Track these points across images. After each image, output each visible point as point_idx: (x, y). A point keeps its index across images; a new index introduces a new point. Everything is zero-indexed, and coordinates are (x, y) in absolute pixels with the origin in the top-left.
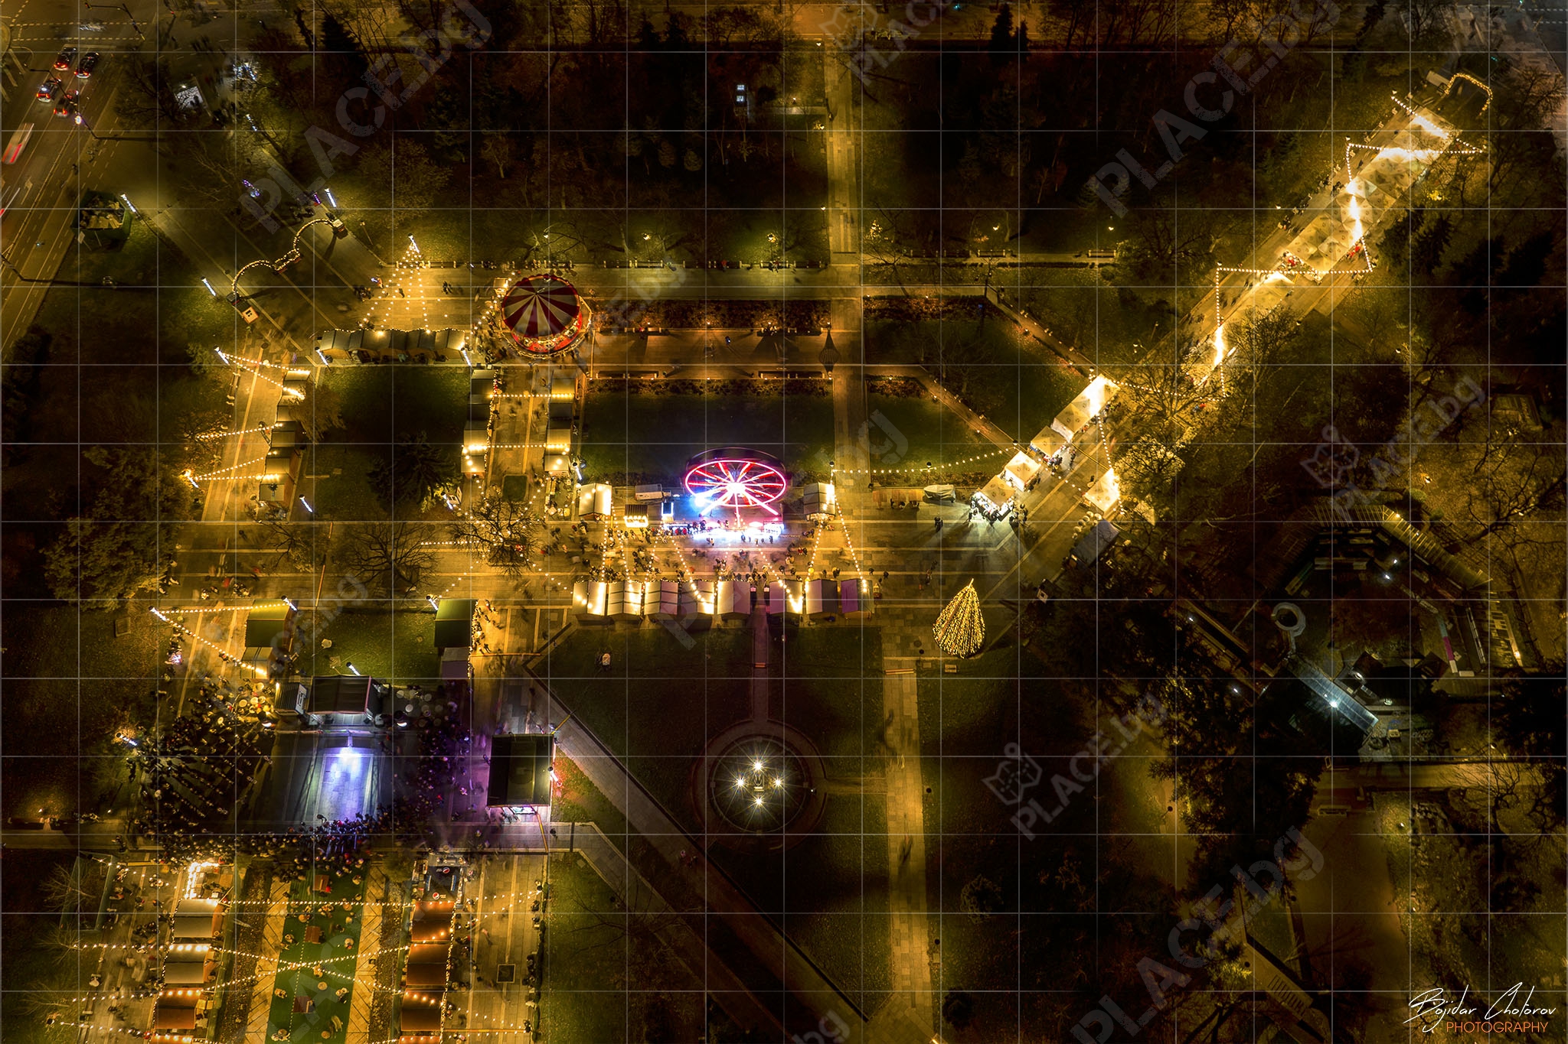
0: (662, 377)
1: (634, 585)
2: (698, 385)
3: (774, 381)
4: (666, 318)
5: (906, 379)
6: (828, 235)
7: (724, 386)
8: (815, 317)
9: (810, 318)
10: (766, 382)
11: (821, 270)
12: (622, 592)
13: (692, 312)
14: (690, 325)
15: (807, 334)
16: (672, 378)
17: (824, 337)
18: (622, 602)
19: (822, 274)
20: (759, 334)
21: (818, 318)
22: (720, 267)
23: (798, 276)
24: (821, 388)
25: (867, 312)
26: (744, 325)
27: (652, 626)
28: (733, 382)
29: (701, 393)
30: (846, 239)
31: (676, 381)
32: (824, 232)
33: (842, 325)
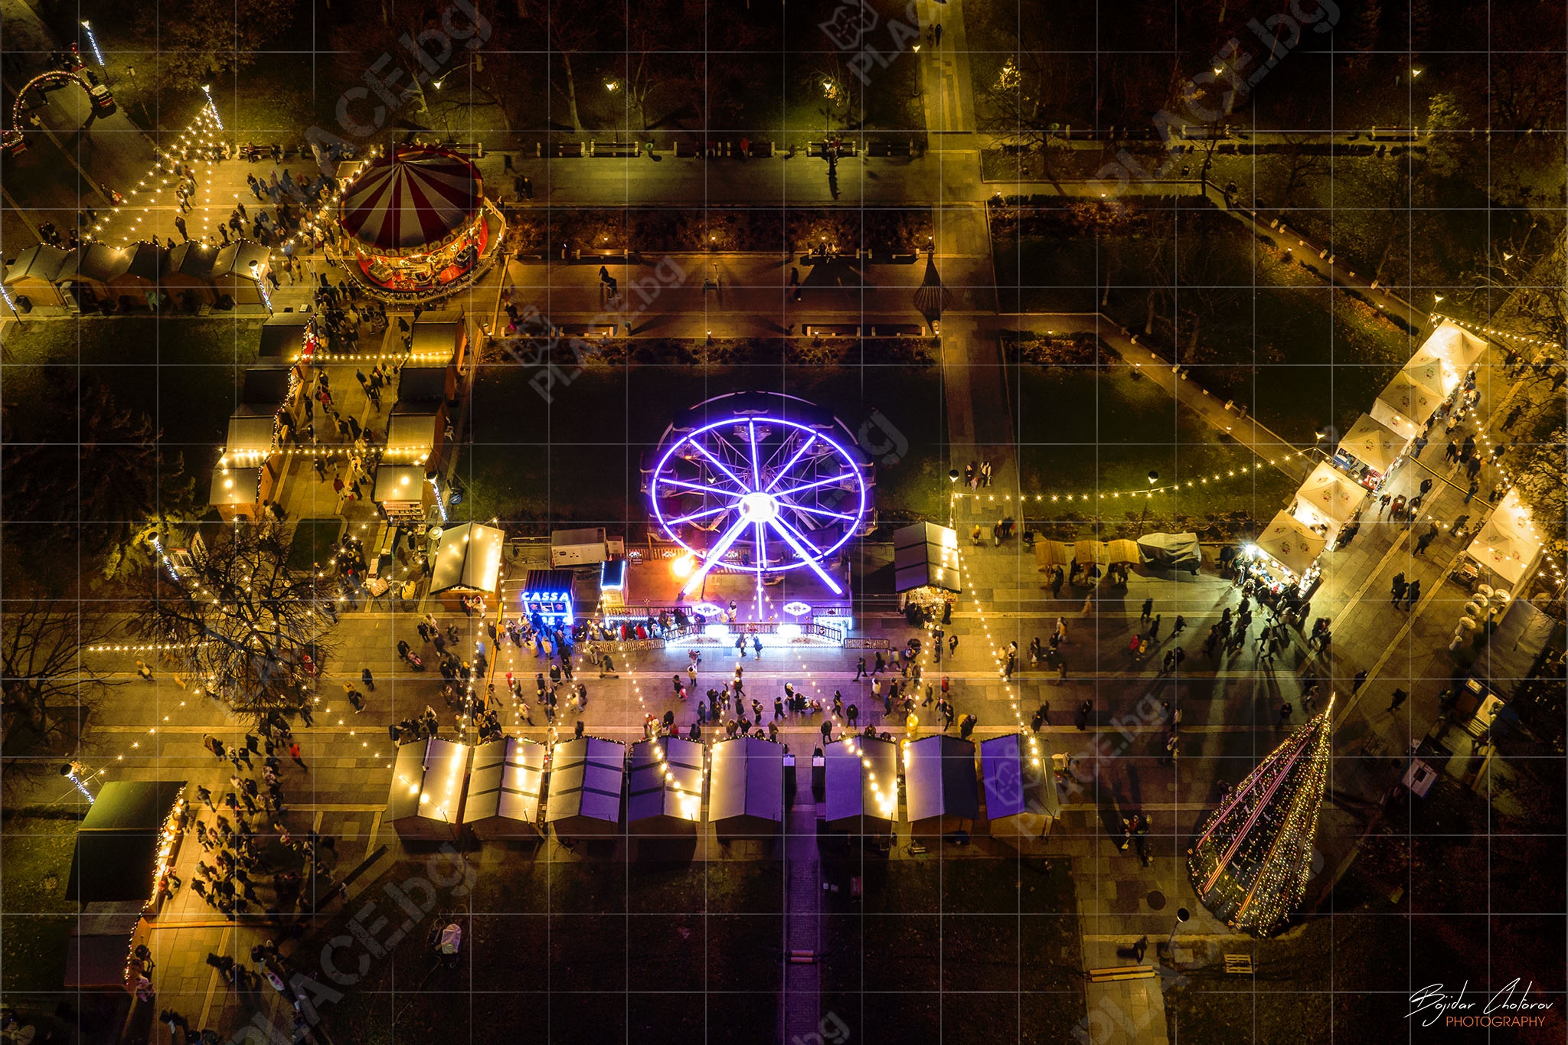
0: (623, 335)
1: (529, 750)
2: (689, 348)
3: (831, 342)
4: (638, 234)
5: (1078, 337)
6: (922, 107)
7: (737, 350)
8: (905, 234)
9: (895, 233)
10: (817, 343)
11: (911, 158)
12: (501, 765)
13: (685, 225)
14: (681, 247)
15: (892, 262)
16: (641, 336)
17: (921, 266)
18: (499, 789)
19: (915, 164)
20: (805, 261)
21: (911, 234)
22: (738, 154)
23: (871, 168)
24: (921, 354)
25: (997, 224)
26: (776, 247)
27: (564, 856)
28: (754, 343)
29: (696, 361)
30: (953, 110)
31: (649, 342)
32: (915, 102)
33: (953, 245)
